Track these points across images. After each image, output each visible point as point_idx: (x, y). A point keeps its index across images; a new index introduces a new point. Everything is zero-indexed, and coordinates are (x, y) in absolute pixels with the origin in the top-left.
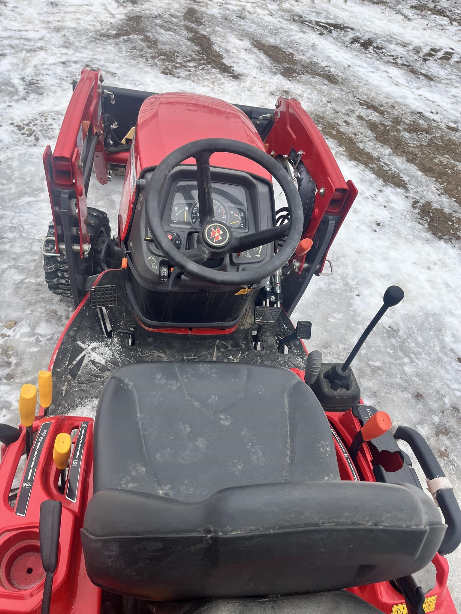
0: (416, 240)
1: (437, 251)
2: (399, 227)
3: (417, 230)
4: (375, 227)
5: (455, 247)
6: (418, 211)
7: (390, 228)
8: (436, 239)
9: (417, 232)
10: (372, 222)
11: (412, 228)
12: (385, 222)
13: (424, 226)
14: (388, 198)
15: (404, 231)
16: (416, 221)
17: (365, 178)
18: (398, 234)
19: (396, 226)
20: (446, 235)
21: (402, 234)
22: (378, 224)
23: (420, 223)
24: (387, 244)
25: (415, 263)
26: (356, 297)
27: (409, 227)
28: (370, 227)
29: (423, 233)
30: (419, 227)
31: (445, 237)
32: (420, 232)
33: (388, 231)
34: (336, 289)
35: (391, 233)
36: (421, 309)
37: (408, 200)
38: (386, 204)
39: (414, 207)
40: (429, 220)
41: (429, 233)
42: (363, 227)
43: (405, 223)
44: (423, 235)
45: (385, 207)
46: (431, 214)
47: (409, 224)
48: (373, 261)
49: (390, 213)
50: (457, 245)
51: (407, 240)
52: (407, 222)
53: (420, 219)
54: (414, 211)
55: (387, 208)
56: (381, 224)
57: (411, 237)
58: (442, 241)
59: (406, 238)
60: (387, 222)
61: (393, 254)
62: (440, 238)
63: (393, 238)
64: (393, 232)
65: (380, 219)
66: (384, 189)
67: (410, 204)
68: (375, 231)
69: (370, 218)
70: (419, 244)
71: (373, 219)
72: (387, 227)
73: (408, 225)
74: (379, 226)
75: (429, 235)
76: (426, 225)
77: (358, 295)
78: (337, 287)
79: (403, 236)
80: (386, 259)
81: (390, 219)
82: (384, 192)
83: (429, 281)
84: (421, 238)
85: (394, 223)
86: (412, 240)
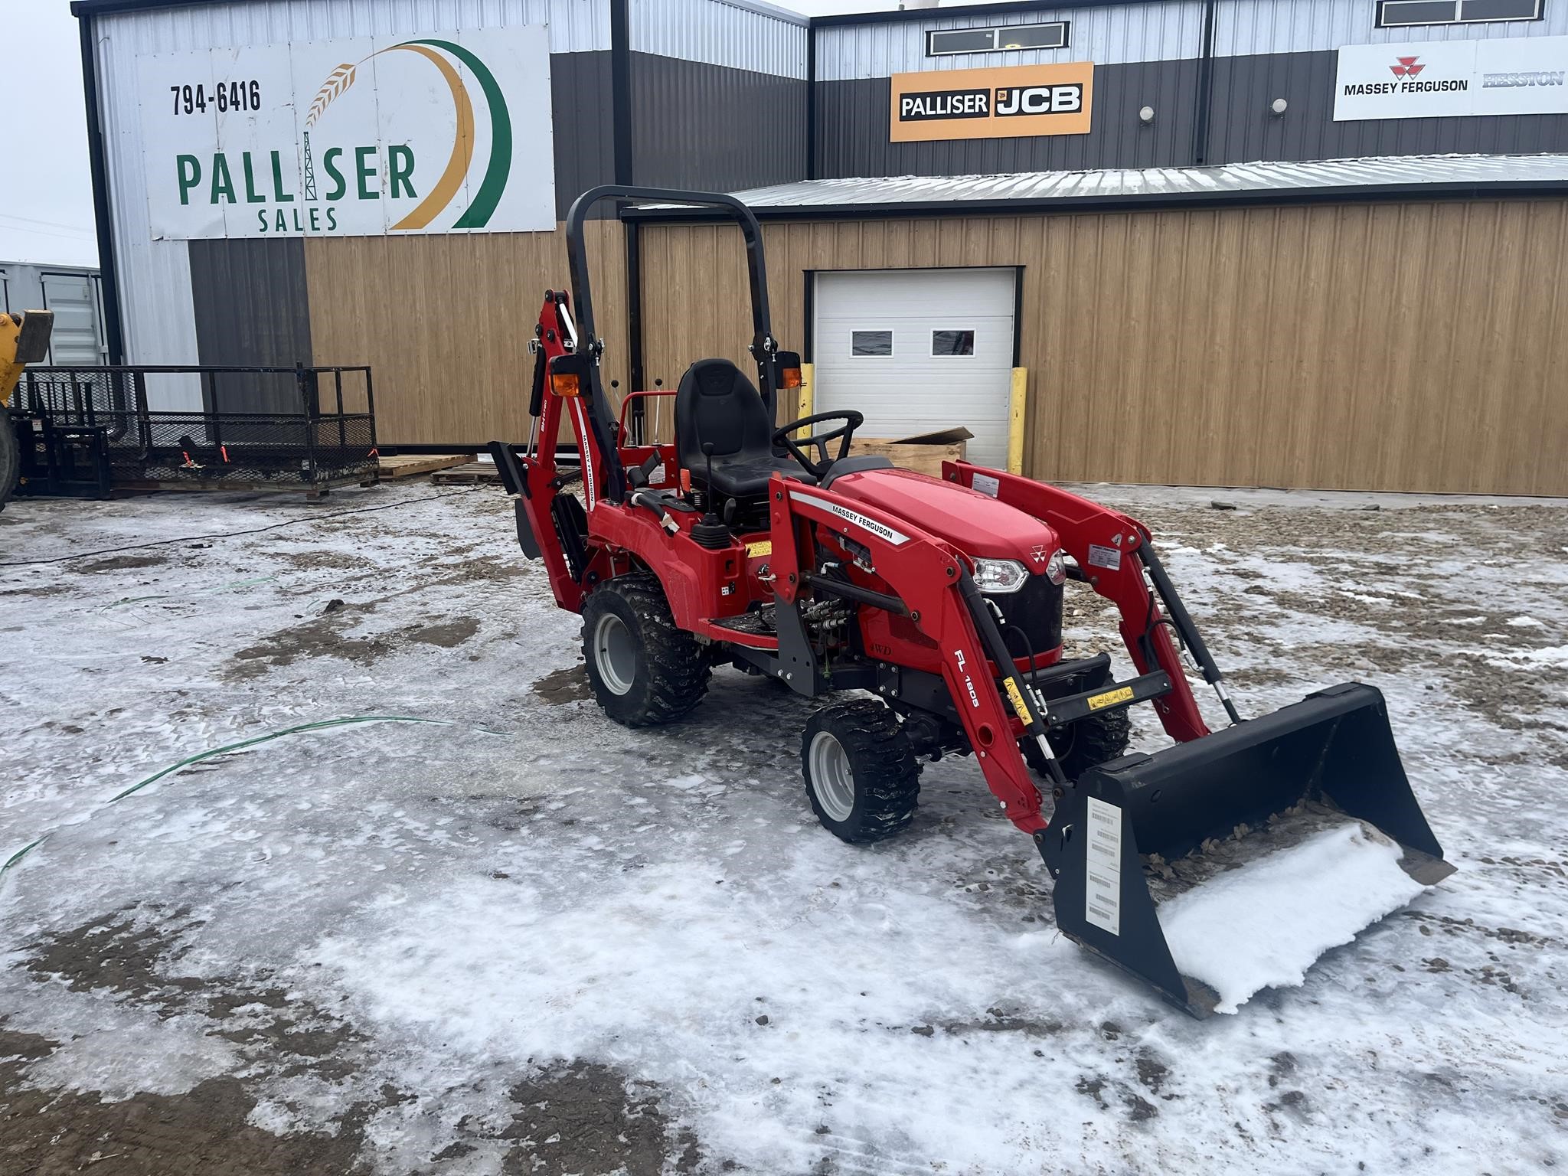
0: (645, 1025)
1: (580, 1022)
2: (706, 1042)
3: (654, 1058)
4: (766, 1010)
5: (530, 1061)
6: (672, 1129)
7: (727, 1023)
8: (588, 1055)
9: (649, 1049)
10: (782, 1019)
11: (668, 1056)
12: (750, 1036)
13: (636, 1083)
14: (784, 1116)
15: (687, 1037)
16: (663, 1085)
17: (905, 1155)
18: (700, 1021)
19: (713, 1042)
20: (560, 1080)
21: (688, 1027)
22: (763, 1021)
23: (653, 1084)
24: (713, 984)
25: (630, 974)
26: (720, 878)
27: (677, 1056)
28: (777, 1007)
29: (631, 1057)
30: (651, 1069)
31: (563, 1074)
32: (643, 1055)
33: (728, 1014)
34: (761, 875)
35: (718, 1014)
36: (591, 909)
37: (718, 1154)
38: (778, 1088)
39: (689, 1137)
40: (625, 1111)
41: (614, 1064)
42: (794, 997)
43: (694, 1061)
44: (632, 1050)
45: (776, 1081)
46: (622, 1139)
47: (683, 1066)
48: (726, 938)
49: (750, 1071)
50: (522, 1068)
51: (669, 1016)
52: (692, 1067)
53: (657, 1100)
54: (682, 1121)
55: (768, 1080)
56: (756, 1025)
57: (663, 1029)
58: (570, 1058)
59: (675, 1019)
60: (744, 1038)
61: (692, 969)
62: (579, 1064)
63: (707, 1004)
64: (713, 1018)
65: (770, 1038)
66: (818, 1150)
67: (706, 1141)
68: (759, 999)
69: (794, 1027)
70: (635, 1019)
71: (783, 1030)
72: (737, 1025)
73: (683, 1063)
74: (758, 1016)
75: (615, 1057)
76: (630, 1090)
77: (719, 882)
78: (762, 879)
79: (685, 1023)
80: (702, 955)
81: (742, 1053)
82: (811, 1132)
83: (585, 958)
84: (633, 1036)
85: (726, 1047)
86: (657, 1021)
